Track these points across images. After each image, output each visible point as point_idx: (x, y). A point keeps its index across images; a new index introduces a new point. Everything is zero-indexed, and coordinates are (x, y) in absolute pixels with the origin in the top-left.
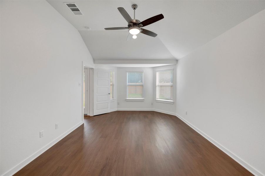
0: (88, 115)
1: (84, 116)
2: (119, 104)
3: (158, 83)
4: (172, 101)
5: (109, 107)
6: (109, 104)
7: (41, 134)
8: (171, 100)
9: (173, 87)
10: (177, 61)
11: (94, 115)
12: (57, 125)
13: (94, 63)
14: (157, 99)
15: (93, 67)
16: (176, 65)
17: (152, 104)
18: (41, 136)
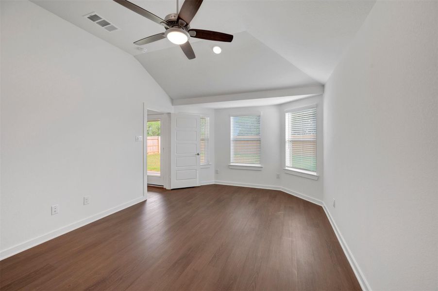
0: (164, 187)
1: (148, 186)
2: (217, 173)
3: (288, 136)
4: (315, 174)
5: (198, 176)
6: (197, 172)
7: (53, 210)
8: (313, 171)
9: (317, 144)
10: (323, 86)
11: (172, 188)
12: (87, 199)
13: (173, 105)
14: (286, 168)
15: (172, 112)
16: (322, 95)
17: (278, 177)
18: (53, 213)
